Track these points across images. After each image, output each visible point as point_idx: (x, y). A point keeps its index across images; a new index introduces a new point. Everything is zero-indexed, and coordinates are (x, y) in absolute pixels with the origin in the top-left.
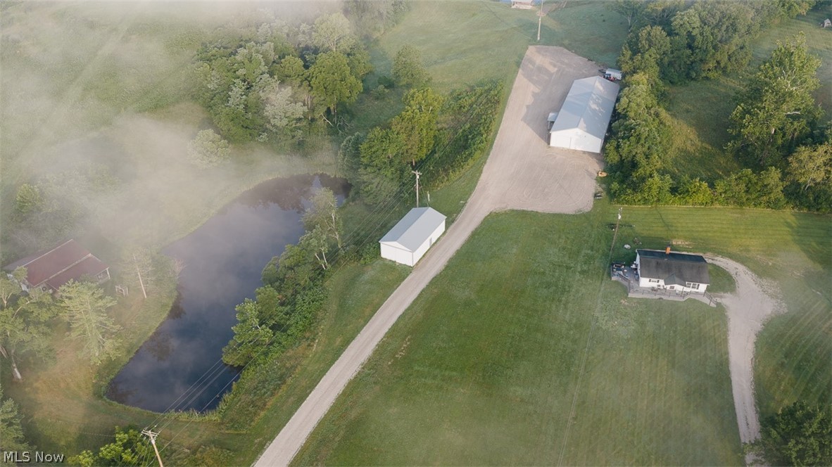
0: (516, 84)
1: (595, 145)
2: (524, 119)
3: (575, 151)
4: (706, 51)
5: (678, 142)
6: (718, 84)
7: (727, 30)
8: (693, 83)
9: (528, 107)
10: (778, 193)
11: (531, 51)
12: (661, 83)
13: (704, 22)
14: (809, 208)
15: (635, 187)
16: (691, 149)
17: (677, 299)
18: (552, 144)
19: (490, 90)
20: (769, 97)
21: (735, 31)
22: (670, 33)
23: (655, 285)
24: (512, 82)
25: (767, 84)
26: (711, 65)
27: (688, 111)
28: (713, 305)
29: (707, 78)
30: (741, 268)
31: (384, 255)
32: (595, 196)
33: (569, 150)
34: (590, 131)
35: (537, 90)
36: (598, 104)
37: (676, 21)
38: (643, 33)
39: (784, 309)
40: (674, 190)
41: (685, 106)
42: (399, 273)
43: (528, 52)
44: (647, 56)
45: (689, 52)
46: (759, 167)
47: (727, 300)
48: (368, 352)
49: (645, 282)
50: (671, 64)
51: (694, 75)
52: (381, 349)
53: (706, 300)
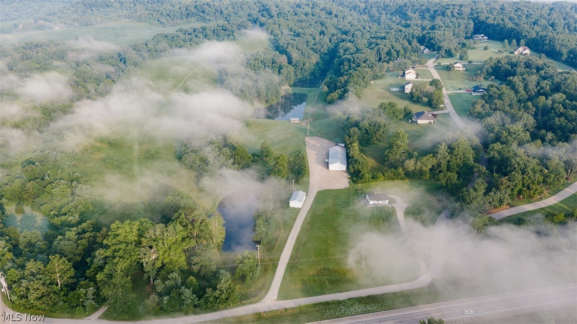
0: (307, 152)
1: (344, 168)
2: (316, 162)
3: (338, 171)
4: (372, 134)
5: (370, 164)
6: (378, 145)
7: (378, 127)
8: (370, 146)
9: (315, 159)
10: (403, 175)
11: (307, 139)
12: (360, 146)
13: (370, 125)
14: (412, 178)
15: (361, 178)
16: (375, 166)
17: (381, 205)
18: (330, 169)
19: (298, 155)
20: (395, 147)
21: (380, 127)
22: (360, 129)
23: (374, 203)
24: (306, 151)
25: (394, 143)
26: (375, 139)
27: (371, 155)
28: (391, 206)
29: (374, 143)
30: (397, 197)
31: (290, 206)
32: (349, 183)
33: (336, 171)
34: (342, 163)
35: (316, 153)
36: (342, 155)
37: (361, 125)
38: (351, 130)
39: (410, 205)
40: (373, 178)
41: (369, 153)
42: (298, 210)
43: (306, 140)
44: (354, 138)
45: (367, 135)
46: (396, 168)
47: (394, 205)
48: (299, 229)
49: (371, 202)
50: (362, 139)
51: (370, 143)
52: (302, 228)
53: (389, 205)
